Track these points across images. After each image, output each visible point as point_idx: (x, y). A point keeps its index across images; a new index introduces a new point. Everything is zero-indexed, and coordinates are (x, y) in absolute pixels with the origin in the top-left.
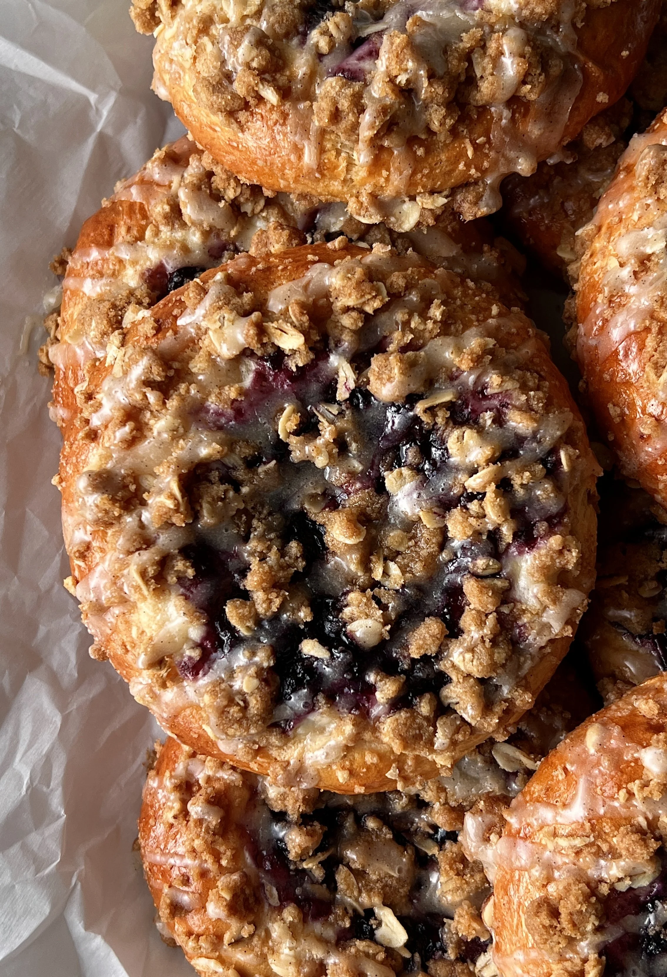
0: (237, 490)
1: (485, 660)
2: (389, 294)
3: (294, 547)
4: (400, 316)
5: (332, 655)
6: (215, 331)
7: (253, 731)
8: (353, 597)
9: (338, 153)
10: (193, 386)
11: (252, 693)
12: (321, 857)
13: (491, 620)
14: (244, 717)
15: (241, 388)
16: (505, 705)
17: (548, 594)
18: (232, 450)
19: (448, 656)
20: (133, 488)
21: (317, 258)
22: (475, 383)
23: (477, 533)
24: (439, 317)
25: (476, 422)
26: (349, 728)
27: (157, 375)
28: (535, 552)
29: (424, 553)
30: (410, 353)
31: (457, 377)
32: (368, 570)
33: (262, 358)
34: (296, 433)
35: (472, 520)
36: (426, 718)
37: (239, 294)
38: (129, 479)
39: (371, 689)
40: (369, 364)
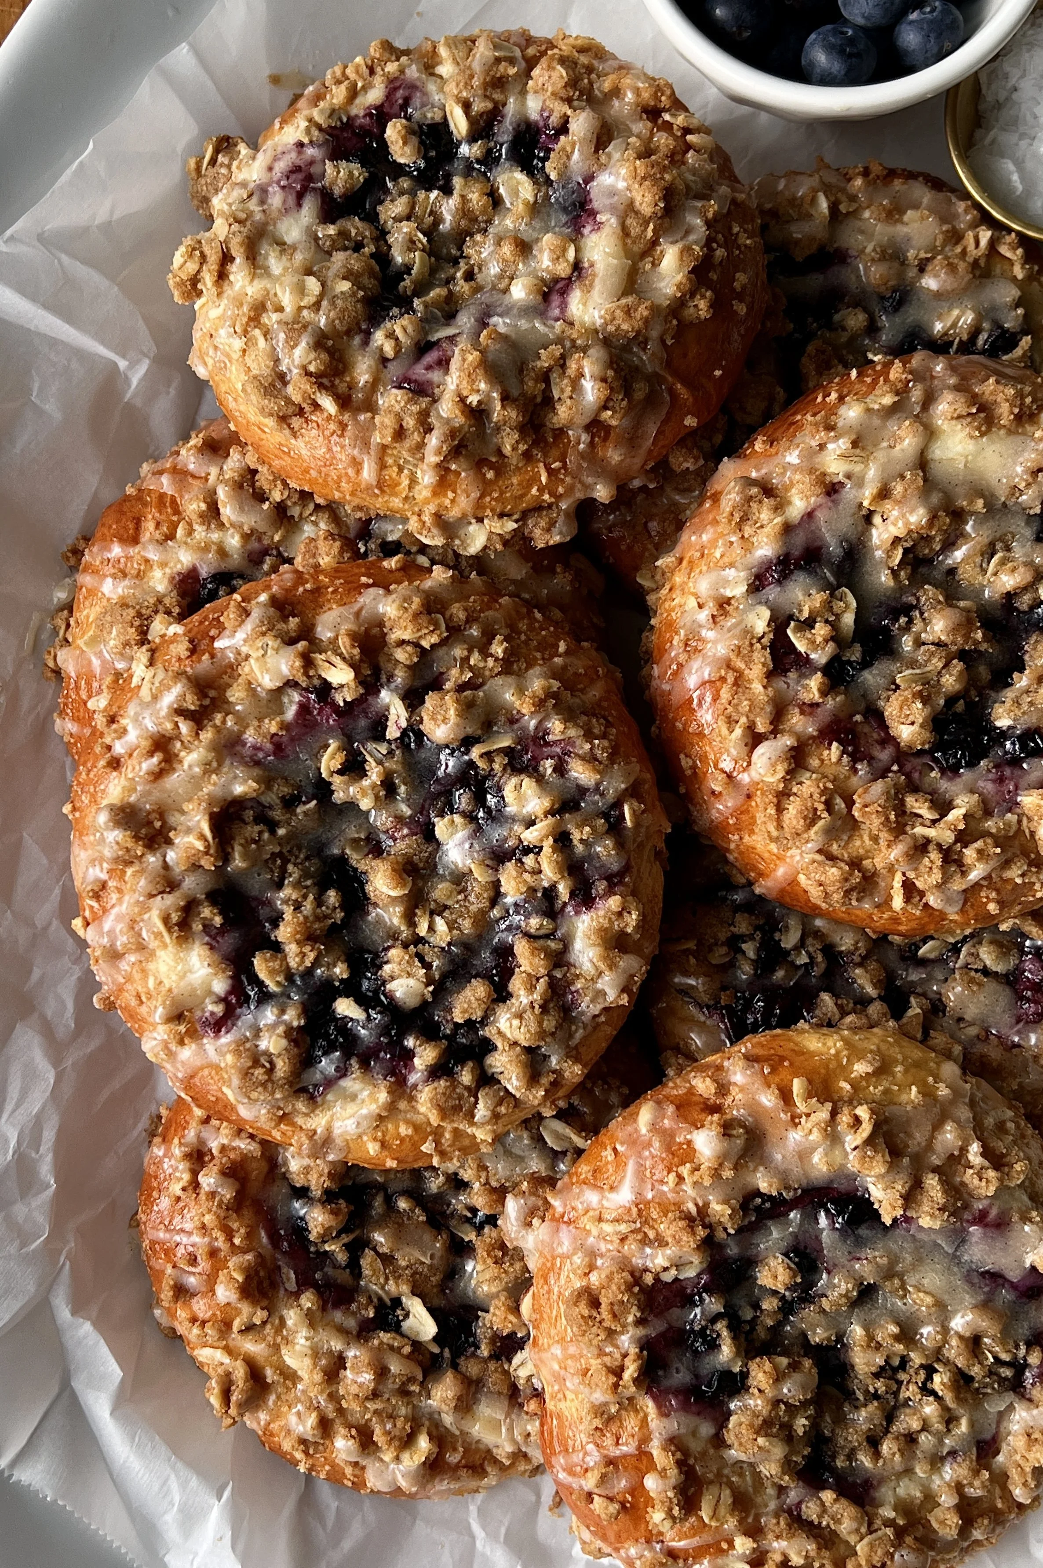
0: (273, 832)
1: (533, 1027)
2: (448, 629)
3: (332, 897)
4: (458, 652)
5: (369, 1016)
6: (257, 659)
7: (278, 1096)
8: (395, 953)
9: (401, 469)
10: (230, 717)
11: (280, 1055)
12: (346, 1239)
13: (542, 985)
14: (270, 1080)
15: (282, 722)
16: (552, 1077)
17: (605, 958)
18: (269, 787)
19: (494, 1021)
20: (158, 824)
21: (371, 581)
22: (536, 728)
23: (532, 890)
24: (501, 655)
25: (536, 769)
26: (383, 1096)
27: (191, 703)
28: (593, 913)
29: (473, 908)
30: (468, 693)
31: (518, 720)
32: (412, 924)
33: (306, 690)
34: (340, 772)
35: (526, 876)
36: (467, 1088)
37: (285, 619)
38: (154, 815)
39: (409, 1055)
40: (423, 702)
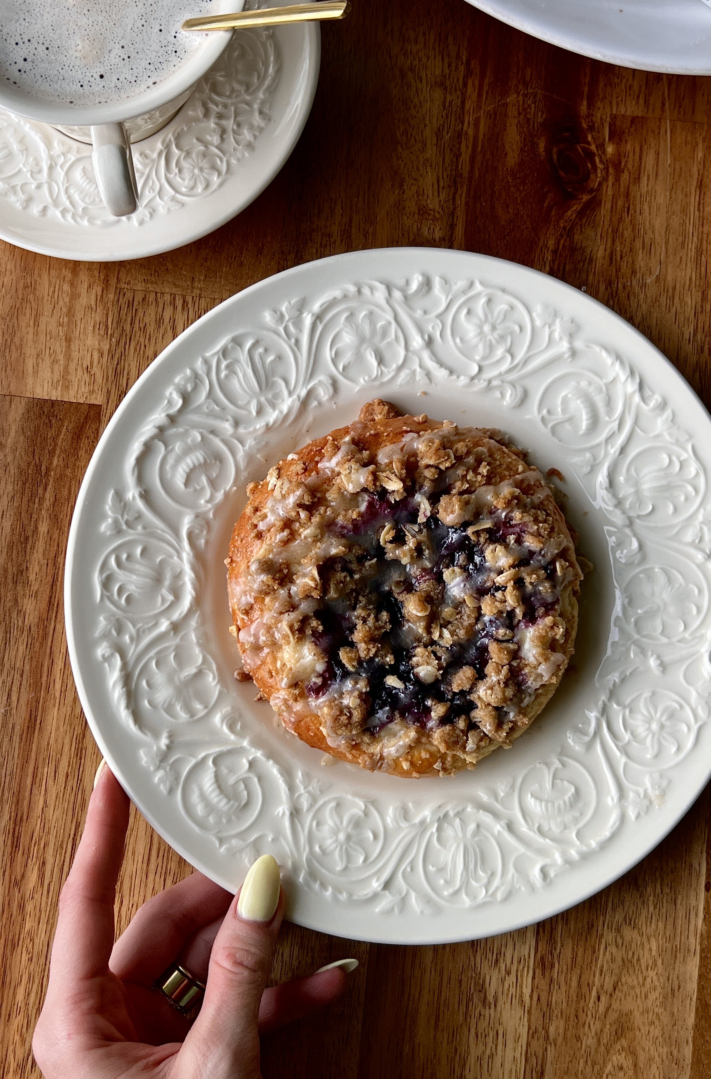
0: (352, 577)
1: (500, 695)
2: (456, 458)
3: (385, 616)
4: (460, 472)
5: (406, 686)
6: (345, 475)
7: (354, 732)
8: (419, 650)
10: (329, 509)
11: (355, 708)
13: (505, 670)
14: (349, 723)
15: (359, 512)
16: (511, 725)
17: (542, 655)
18: (350, 550)
19: (476, 691)
20: (286, 571)
21: (409, 429)
22: (505, 516)
23: (500, 612)
24: (485, 474)
25: (504, 541)
26: (413, 734)
27: (307, 500)
28: (535, 627)
29: (466, 623)
30: (465, 496)
31: (494, 512)
32: (429, 632)
33: (372, 493)
34: (391, 542)
35: (497, 604)
36: (462, 731)
37: (360, 451)
38: (284, 566)
39: (428, 710)
40: (439, 501)
